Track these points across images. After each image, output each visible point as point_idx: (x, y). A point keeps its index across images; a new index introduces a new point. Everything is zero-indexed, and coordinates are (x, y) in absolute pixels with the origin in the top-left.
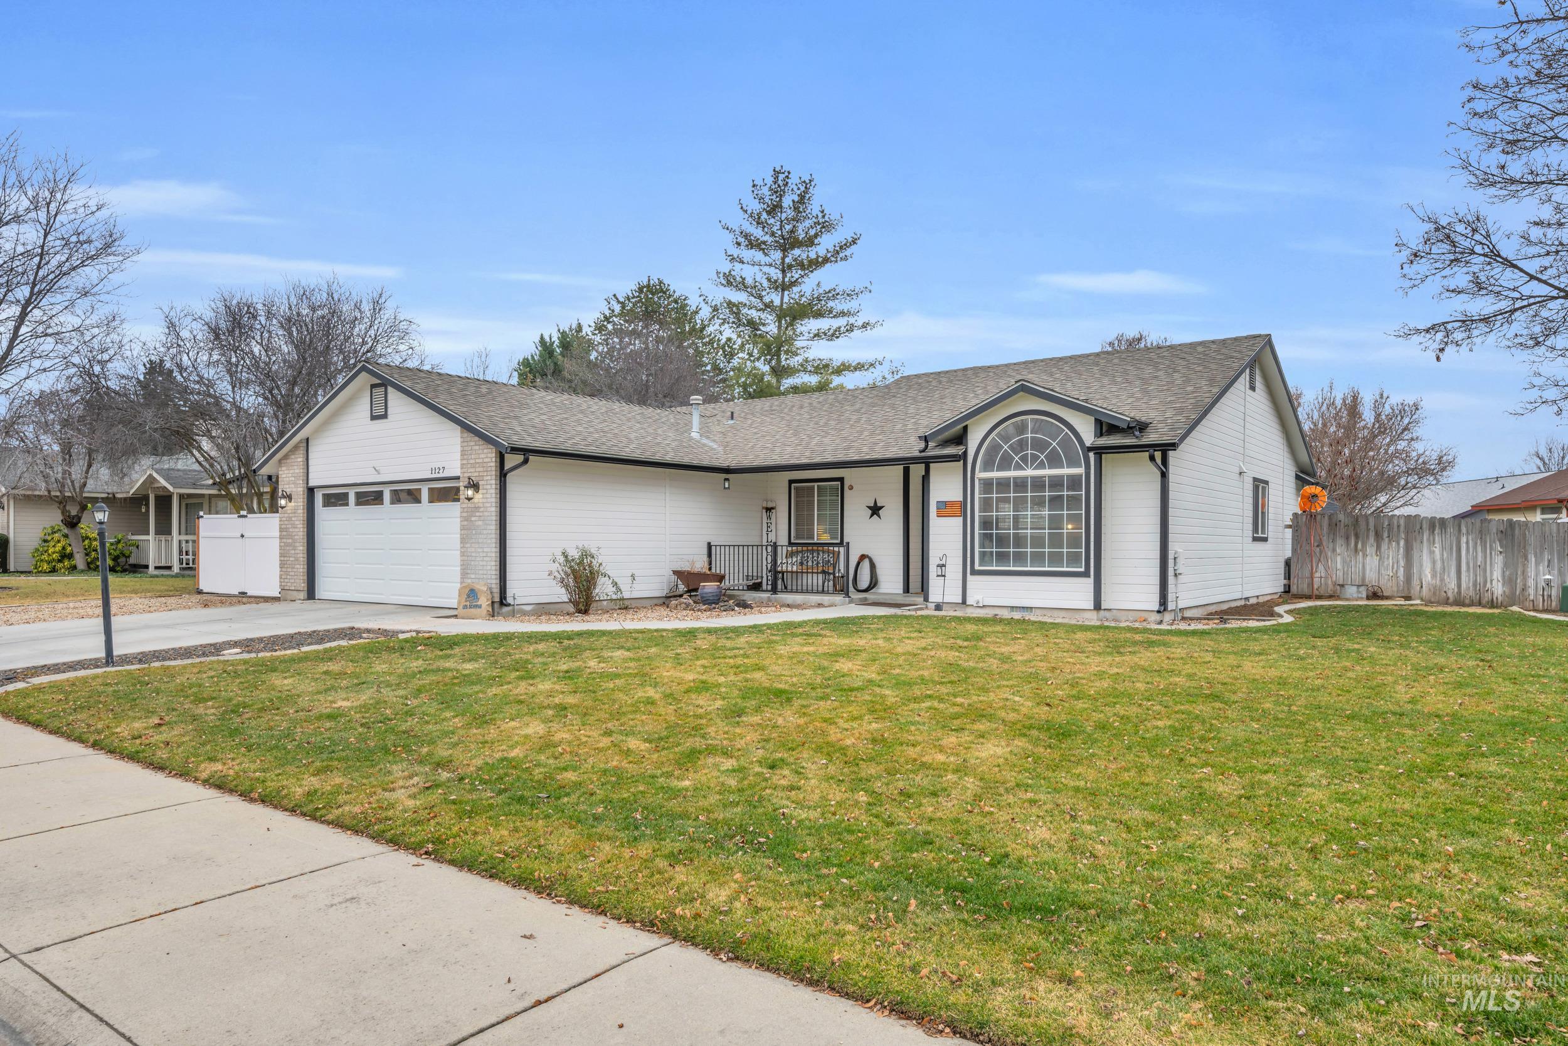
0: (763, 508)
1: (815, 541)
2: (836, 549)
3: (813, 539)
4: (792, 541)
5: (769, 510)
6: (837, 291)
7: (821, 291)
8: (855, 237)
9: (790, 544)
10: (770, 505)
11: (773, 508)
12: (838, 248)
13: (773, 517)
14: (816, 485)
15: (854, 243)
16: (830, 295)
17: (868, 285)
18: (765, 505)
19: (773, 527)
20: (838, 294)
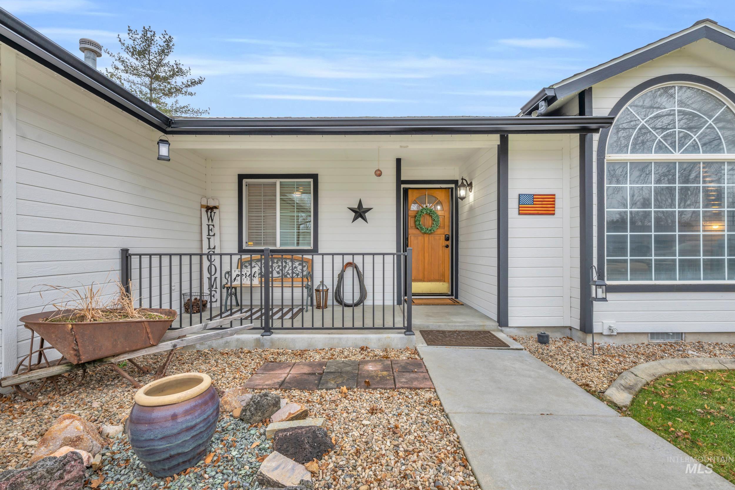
0: (202, 206)
1: (278, 247)
2: (310, 257)
3: (275, 244)
4: (245, 247)
5: (210, 209)
6: (189, 108)
7: (178, 106)
8: (201, 79)
9: (241, 251)
10: (211, 204)
11: (216, 208)
12: (189, 83)
13: (216, 219)
14: (278, 181)
15: (200, 83)
16: (184, 110)
17: (208, 109)
18: (204, 203)
19: (216, 230)
20: (189, 110)
